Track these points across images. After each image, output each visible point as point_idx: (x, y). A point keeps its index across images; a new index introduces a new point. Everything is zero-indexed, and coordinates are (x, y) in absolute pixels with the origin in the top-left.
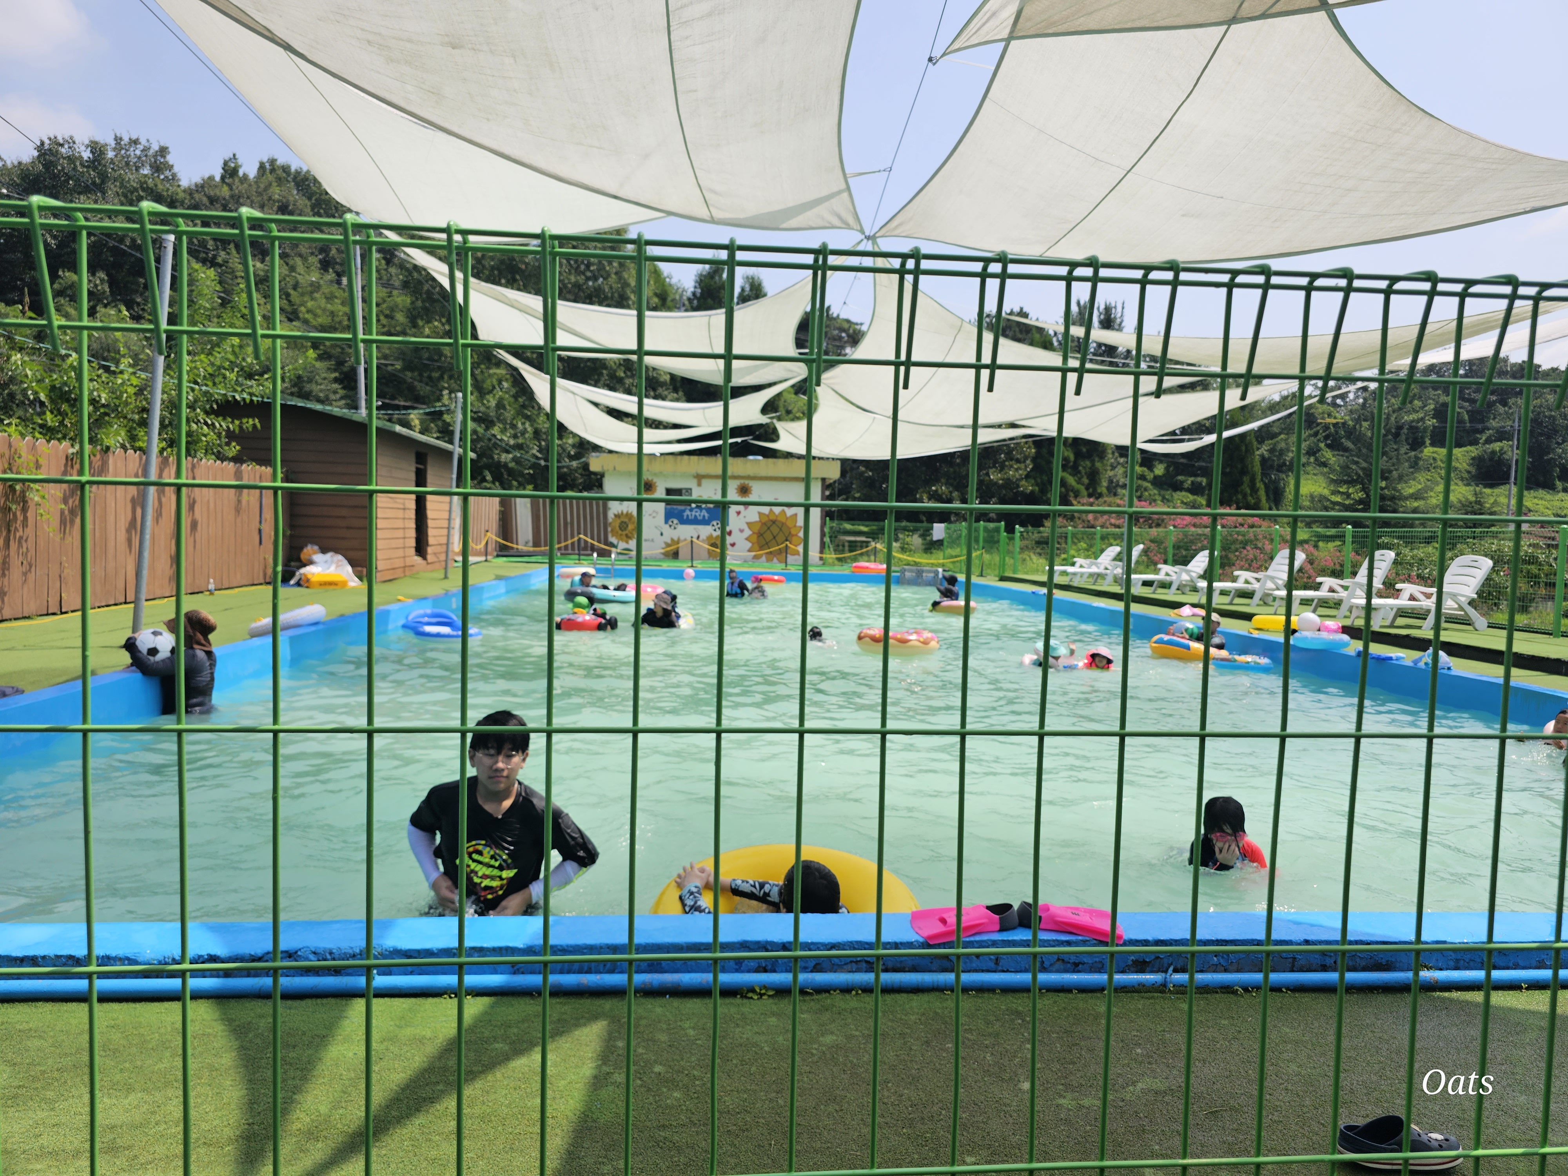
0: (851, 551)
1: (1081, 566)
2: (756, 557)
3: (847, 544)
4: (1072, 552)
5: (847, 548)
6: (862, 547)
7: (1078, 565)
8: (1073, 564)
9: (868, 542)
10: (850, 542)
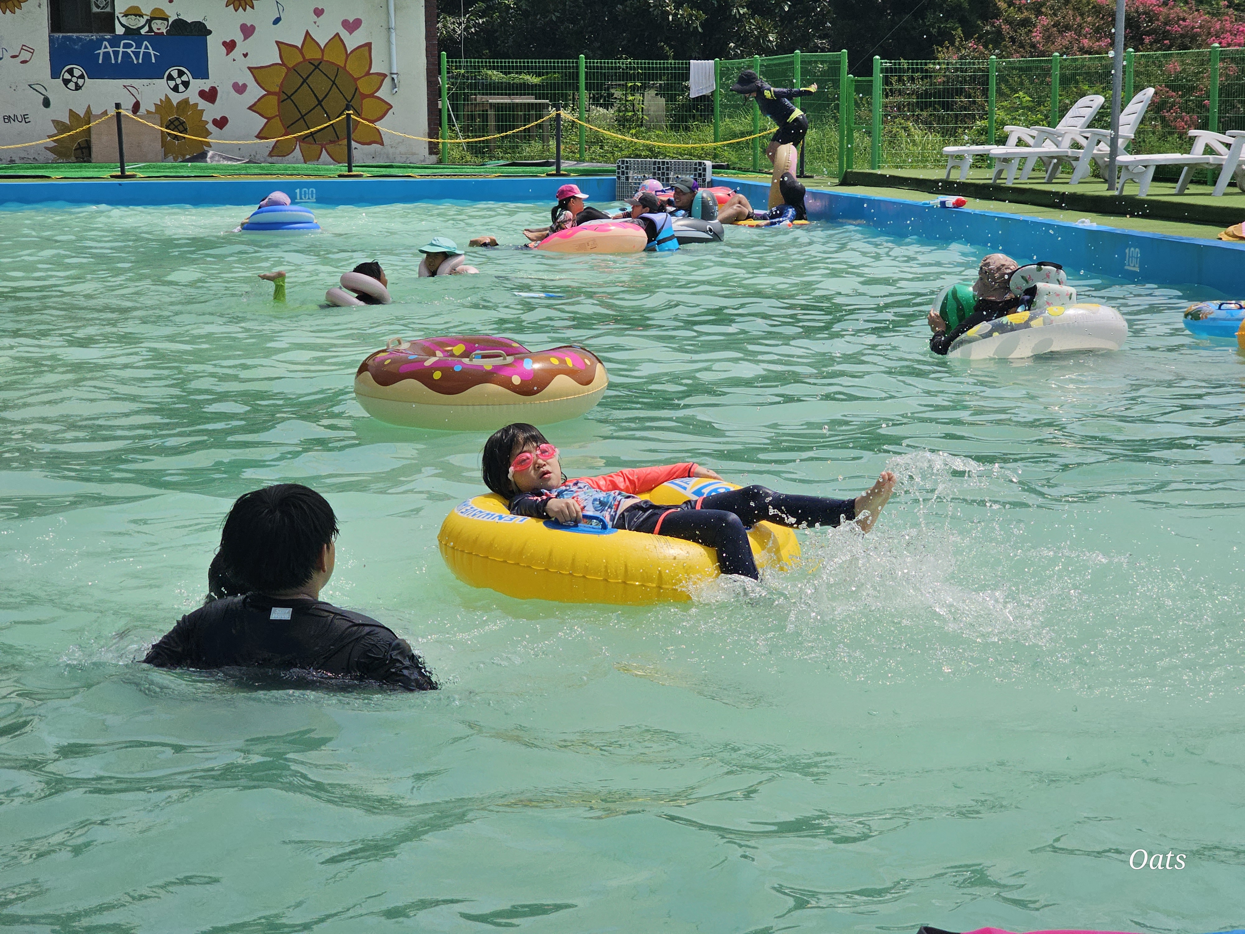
0: (500, 129)
1: (1020, 142)
2: (278, 152)
3: (491, 113)
4: (1000, 114)
5: (492, 123)
6: (527, 120)
7: (1012, 140)
8: (1002, 141)
9: (540, 108)
10: (498, 107)
